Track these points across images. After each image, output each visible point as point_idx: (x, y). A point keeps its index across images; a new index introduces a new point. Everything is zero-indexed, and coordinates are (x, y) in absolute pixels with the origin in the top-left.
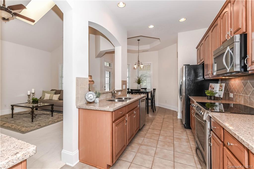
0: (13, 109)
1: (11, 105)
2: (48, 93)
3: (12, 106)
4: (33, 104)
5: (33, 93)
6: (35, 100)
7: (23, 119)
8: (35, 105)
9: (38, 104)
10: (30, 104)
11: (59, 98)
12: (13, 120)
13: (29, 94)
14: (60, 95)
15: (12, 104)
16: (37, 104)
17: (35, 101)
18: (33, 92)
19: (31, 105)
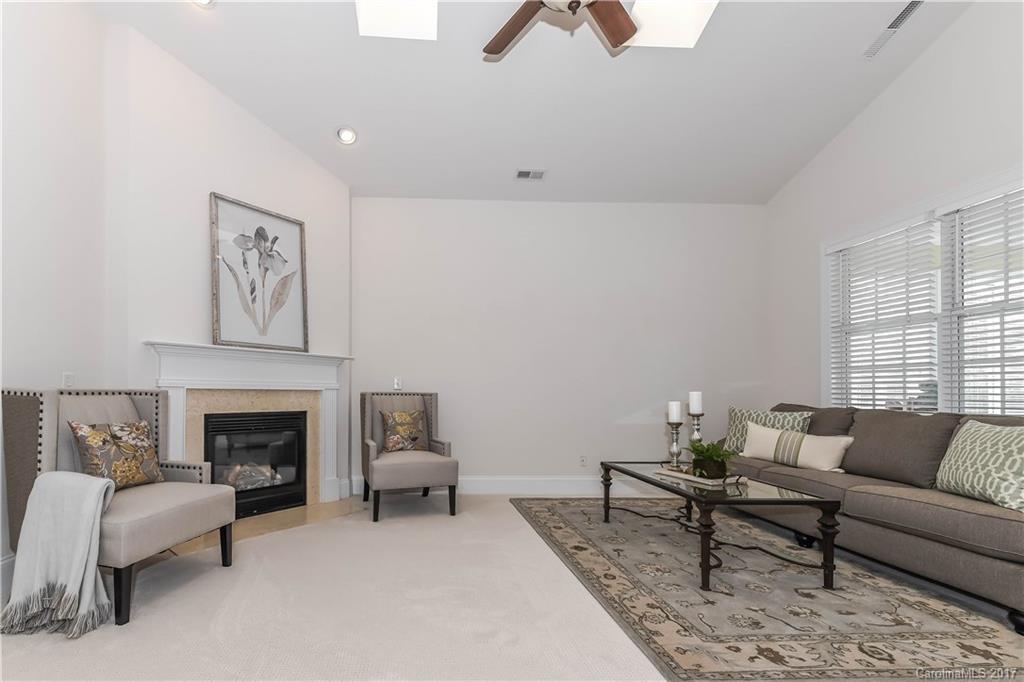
0: (607, 483)
1: (602, 464)
2: (764, 425)
3: (607, 468)
4: (701, 476)
5: (693, 416)
6: (711, 458)
7: (654, 547)
8: (710, 484)
9: (728, 481)
10: (681, 471)
11: (843, 461)
12: (611, 540)
13: (675, 417)
14: (853, 443)
15: (605, 460)
16: (720, 481)
17: (710, 461)
18: (695, 409)
19: (687, 480)
